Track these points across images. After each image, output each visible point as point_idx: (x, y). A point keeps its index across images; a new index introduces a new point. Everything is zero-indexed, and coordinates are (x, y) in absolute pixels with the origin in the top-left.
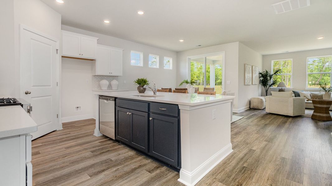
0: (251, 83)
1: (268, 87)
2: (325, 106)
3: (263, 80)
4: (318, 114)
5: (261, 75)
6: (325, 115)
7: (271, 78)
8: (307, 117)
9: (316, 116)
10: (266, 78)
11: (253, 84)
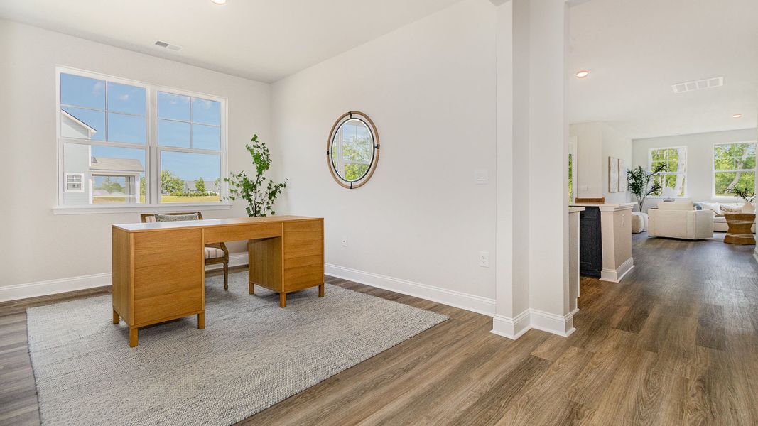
0: (617, 190)
1: (642, 196)
2: (745, 222)
3: (633, 184)
4: (735, 235)
5: (630, 175)
6: (744, 236)
7: (648, 180)
8: (717, 241)
9: (731, 238)
10: (639, 179)
11: (620, 190)
